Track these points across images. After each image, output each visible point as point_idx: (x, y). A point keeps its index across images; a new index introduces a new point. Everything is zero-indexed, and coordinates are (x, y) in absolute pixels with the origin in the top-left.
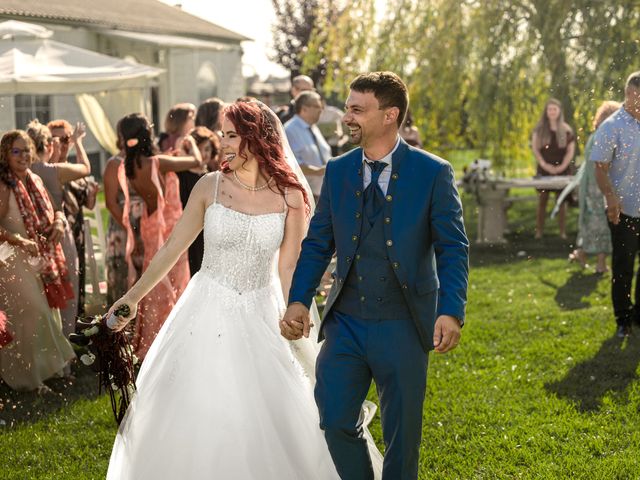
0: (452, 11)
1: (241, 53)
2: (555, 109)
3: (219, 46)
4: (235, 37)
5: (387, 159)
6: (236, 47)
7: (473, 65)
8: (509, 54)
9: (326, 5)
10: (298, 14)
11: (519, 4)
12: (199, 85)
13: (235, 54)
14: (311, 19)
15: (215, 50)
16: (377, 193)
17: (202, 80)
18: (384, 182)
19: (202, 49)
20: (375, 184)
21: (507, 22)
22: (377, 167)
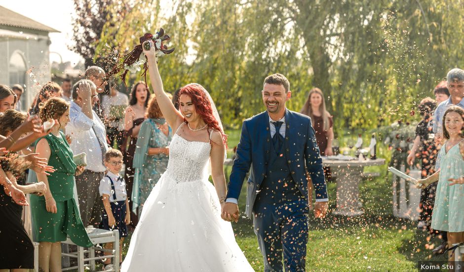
0: (227, 9)
1: (48, 43)
2: (318, 97)
3: (28, 36)
4: (45, 29)
5: (283, 120)
6: (45, 38)
7: (246, 58)
8: (277, 49)
9: (120, 2)
10: (95, 10)
11: (285, 5)
12: (10, 70)
13: (43, 43)
14: (104, 14)
15: (24, 40)
16: (280, 138)
17: (12, 66)
18: (283, 131)
19: (12, 39)
20: (278, 134)
21: (276, 20)
22: (278, 125)
